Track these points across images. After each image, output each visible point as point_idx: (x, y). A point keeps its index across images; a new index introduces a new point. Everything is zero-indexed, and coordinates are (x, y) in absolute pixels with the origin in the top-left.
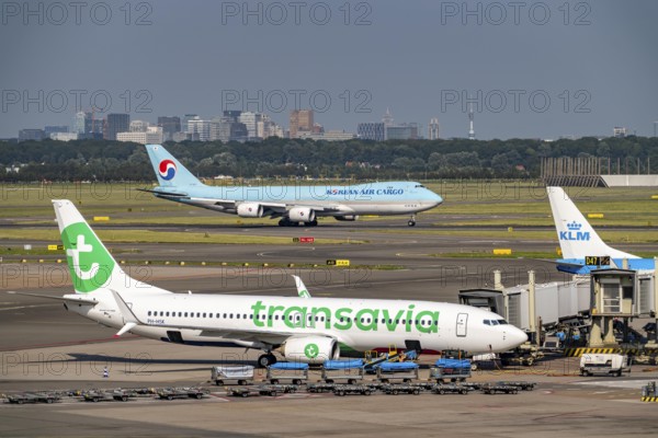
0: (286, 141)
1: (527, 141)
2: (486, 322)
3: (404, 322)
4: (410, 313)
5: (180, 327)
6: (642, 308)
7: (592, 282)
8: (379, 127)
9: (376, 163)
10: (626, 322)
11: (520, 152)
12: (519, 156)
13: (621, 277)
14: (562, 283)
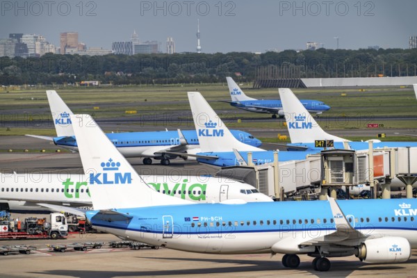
0: (58, 56)
1: (242, 54)
2: (242, 191)
3: (180, 192)
4: (184, 186)
5: (9, 200)
6: (360, 179)
7: (322, 160)
8: (129, 45)
9: (128, 72)
10: (347, 190)
11: (237, 62)
12: (237, 65)
13: (344, 155)
14: (298, 161)
